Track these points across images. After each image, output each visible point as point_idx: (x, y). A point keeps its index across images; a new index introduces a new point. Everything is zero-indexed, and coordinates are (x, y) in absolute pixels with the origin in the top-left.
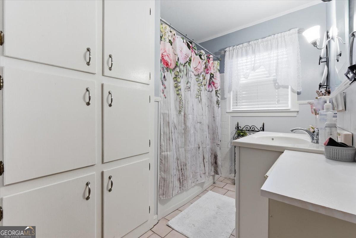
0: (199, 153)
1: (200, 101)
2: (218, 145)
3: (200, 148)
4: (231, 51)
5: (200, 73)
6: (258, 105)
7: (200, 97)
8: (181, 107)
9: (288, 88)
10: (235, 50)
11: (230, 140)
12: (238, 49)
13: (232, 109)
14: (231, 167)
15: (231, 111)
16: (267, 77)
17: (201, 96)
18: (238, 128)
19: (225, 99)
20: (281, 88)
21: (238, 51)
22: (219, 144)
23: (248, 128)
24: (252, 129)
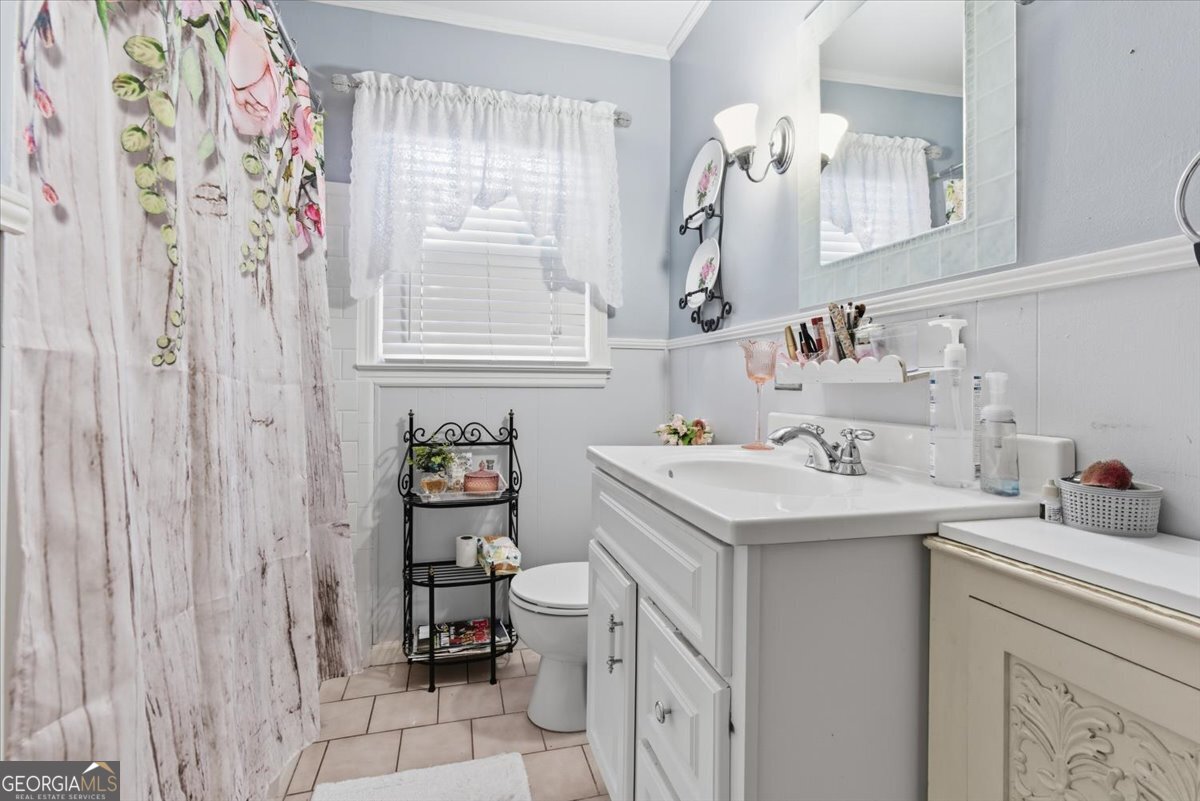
0: (264, 603)
1: (267, 296)
2: (340, 530)
3: (269, 571)
4: (383, 93)
5: (266, 134)
6: (491, 343)
7: (262, 270)
8: (177, 320)
9: (582, 292)
10: (401, 93)
11: (371, 491)
12: (416, 95)
13: (380, 356)
14: (375, 614)
15: (375, 363)
16: (522, 242)
17: (269, 268)
18: (412, 435)
19: (352, 302)
20: (564, 289)
21: (415, 103)
22: (345, 522)
23: (454, 435)
24: (468, 435)
